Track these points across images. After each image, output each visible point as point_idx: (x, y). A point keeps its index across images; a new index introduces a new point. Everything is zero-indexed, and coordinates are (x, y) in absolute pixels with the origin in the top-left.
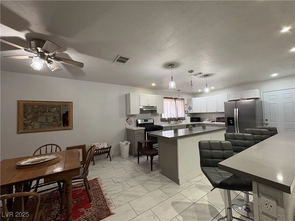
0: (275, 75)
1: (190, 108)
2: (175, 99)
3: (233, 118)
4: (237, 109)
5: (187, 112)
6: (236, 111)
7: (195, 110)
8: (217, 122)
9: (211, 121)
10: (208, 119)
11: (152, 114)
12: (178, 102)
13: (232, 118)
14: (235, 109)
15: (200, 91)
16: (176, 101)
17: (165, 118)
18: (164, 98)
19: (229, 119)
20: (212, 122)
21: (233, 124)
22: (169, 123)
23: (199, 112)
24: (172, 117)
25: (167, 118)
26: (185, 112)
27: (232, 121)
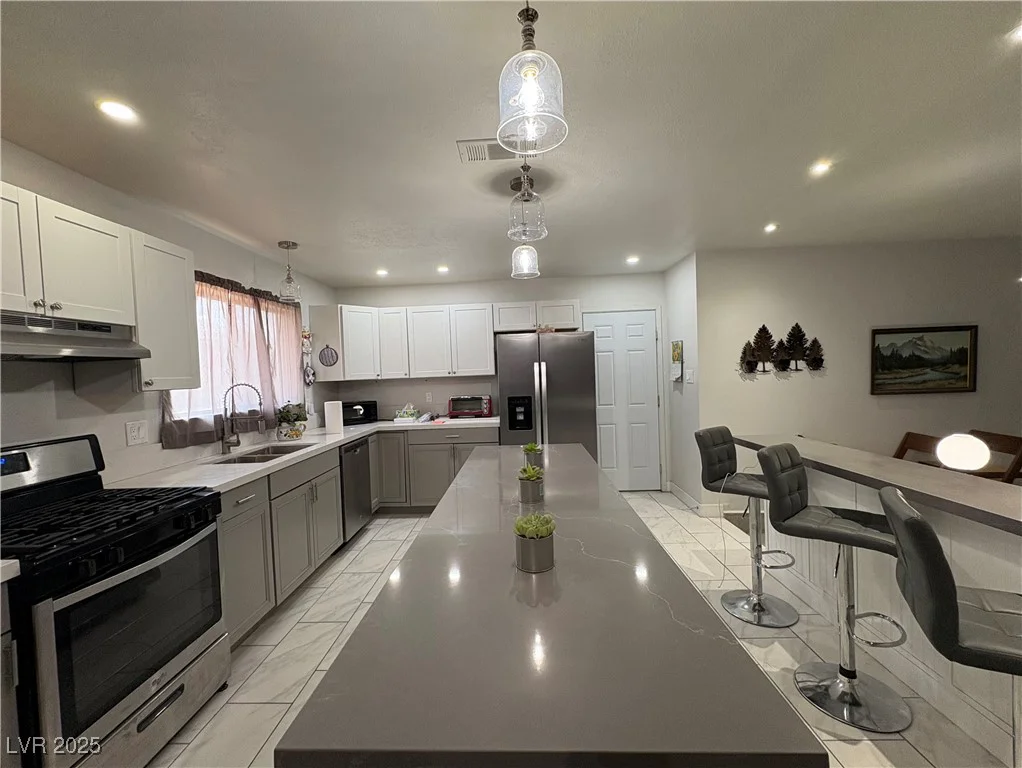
0: (633, 260)
1: (329, 357)
2: (258, 296)
3: (529, 399)
4: (543, 365)
5: (311, 377)
6: (540, 371)
7: (355, 367)
8: (453, 417)
9: (426, 416)
10: (410, 408)
11: (70, 394)
12: (273, 317)
13: (523, 398)
14: (536, 365)
15: (382, 273)
16: (263, 313)
17: (195, 421)
18: (201, 277)
19: (513, 402)
20: (432, 419)
21: (528, 423)
22: (226, 450)
23: (374, 377)
24: (243, 408)
25: (208, 418)
26: (305, 373)
27: (522, 409)
